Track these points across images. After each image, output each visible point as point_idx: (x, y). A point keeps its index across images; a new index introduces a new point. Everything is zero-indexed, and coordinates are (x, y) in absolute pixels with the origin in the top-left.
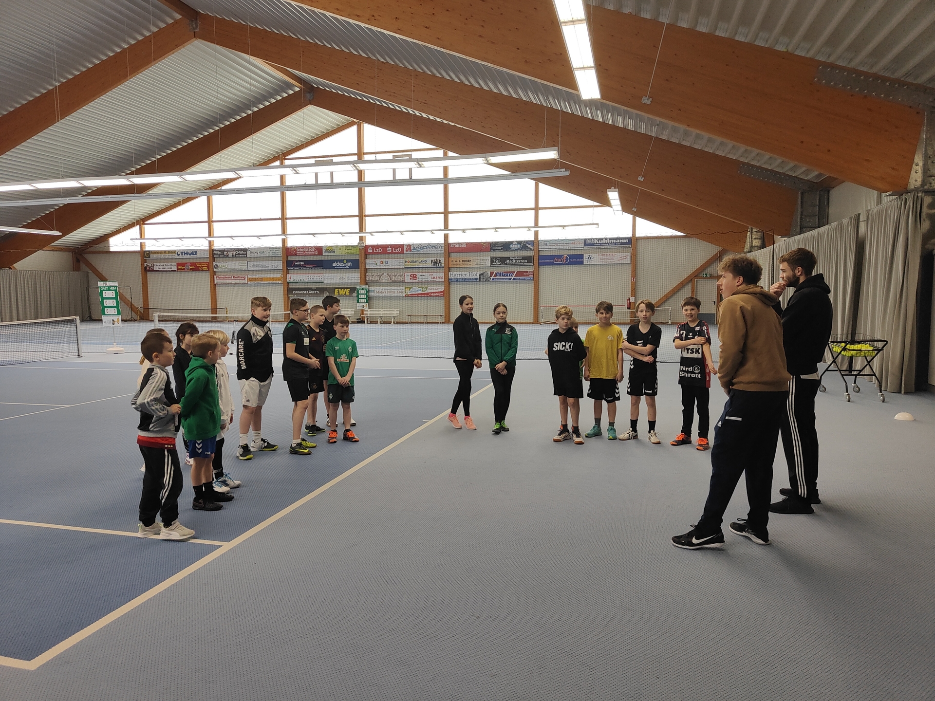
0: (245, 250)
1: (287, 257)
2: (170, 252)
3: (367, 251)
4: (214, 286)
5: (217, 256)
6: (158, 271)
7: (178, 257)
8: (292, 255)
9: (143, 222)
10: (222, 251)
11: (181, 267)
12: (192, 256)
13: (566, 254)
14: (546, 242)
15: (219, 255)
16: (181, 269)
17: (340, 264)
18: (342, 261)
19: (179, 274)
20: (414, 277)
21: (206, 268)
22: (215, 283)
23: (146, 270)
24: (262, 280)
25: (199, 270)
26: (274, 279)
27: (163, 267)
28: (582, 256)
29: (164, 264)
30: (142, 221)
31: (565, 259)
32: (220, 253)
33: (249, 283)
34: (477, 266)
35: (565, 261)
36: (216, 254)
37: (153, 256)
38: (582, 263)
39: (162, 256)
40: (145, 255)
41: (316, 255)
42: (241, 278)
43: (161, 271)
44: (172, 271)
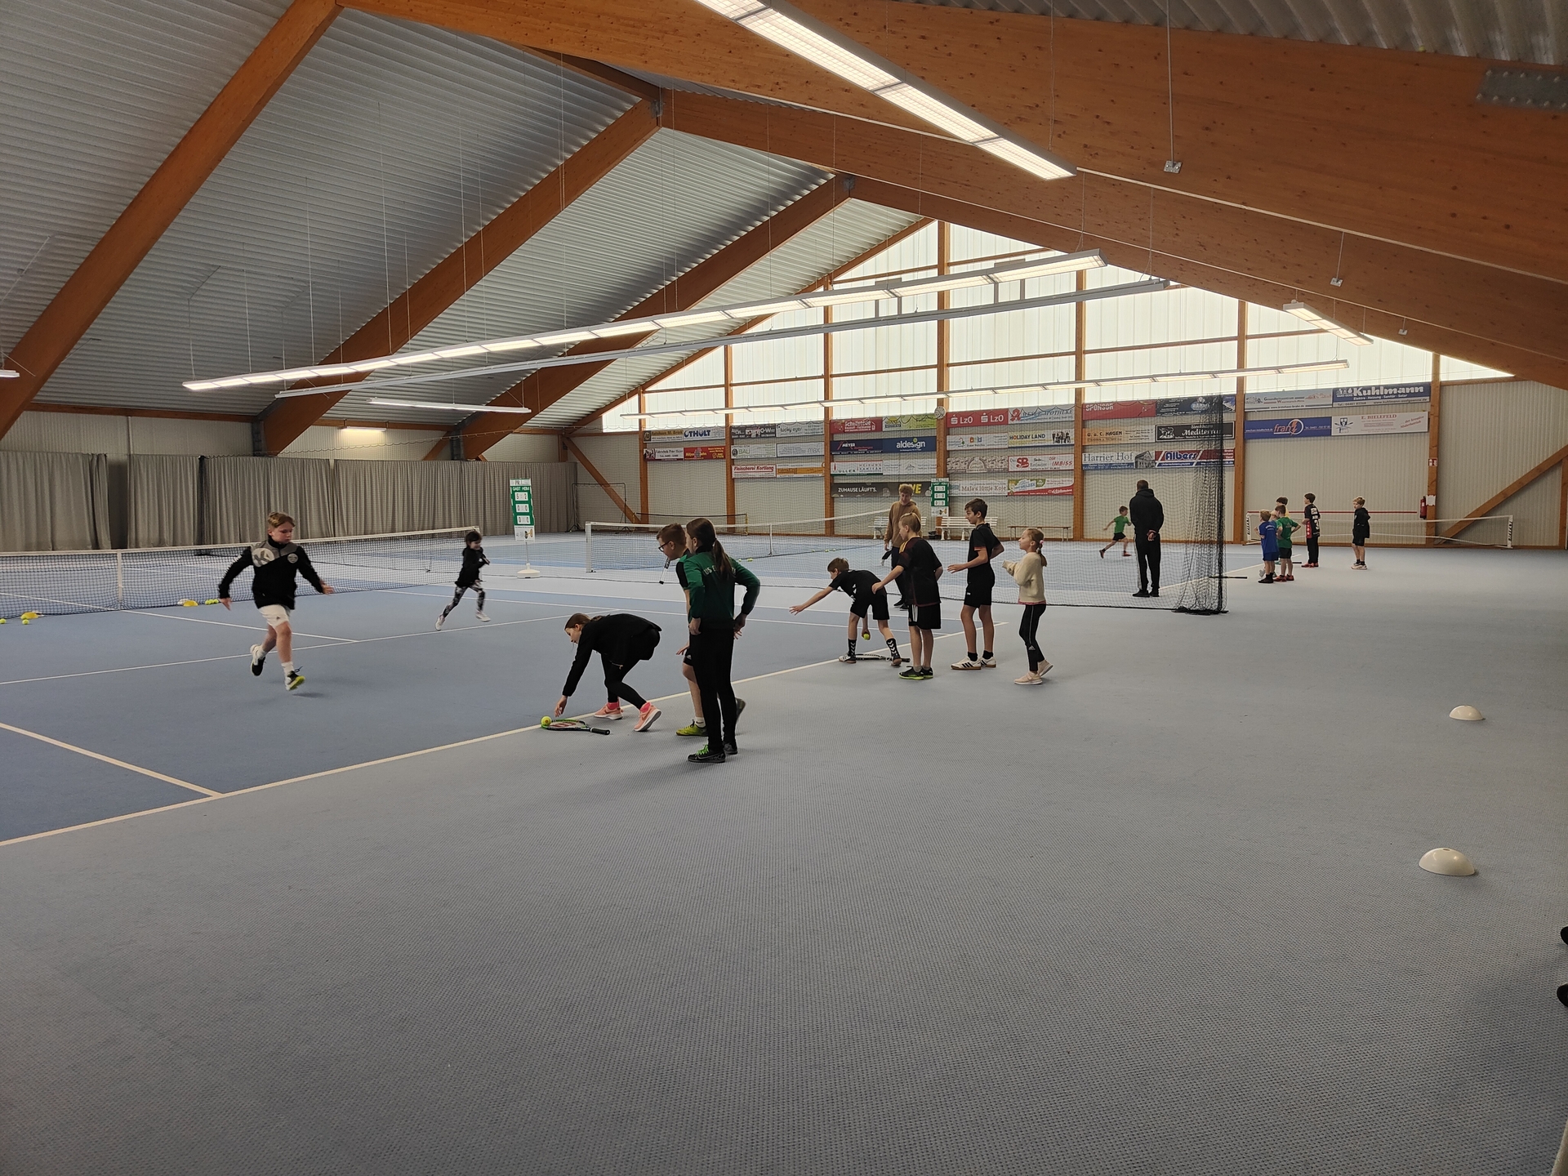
0: (774, 426)
1: (832, 435)
2: (675, 432)
3: (948, 422)
4: (731, 482)
5: (737, 437)
6: (660, 460)
7: (685, 439)
8: (839, 432)
9: (644, 389)
10: (743, 428)
11: (690, 454)
12: (704, 438)
13: (1296, 416)
14: (1258, 398)
15: (739, 435)
16: (689, 457)
17: (908, 445)
18: (910, 440)
19: (686, 464)
20: (1023, 463)
21: (721, 455)
22: (733, 476)
23: (646, 459)
24: (795, 471)
25: (712, 458)
26: (812, 470)
27: (667, 454)
28: (1328, 421)
29: (668, 449)
30: (640, 389)
31: (1294, 425)
32: (739, 432)
33: (778, 476)
34: (1132, 442)
35: (1294, 430)
36: (734, 434)
37: (654, 439)
38: (1328, 433)
39: (666, 438)
40: (644, 437)
41: (874, 431)
42: (768, 468)
43: (664, 460)
44: (678, 459)
